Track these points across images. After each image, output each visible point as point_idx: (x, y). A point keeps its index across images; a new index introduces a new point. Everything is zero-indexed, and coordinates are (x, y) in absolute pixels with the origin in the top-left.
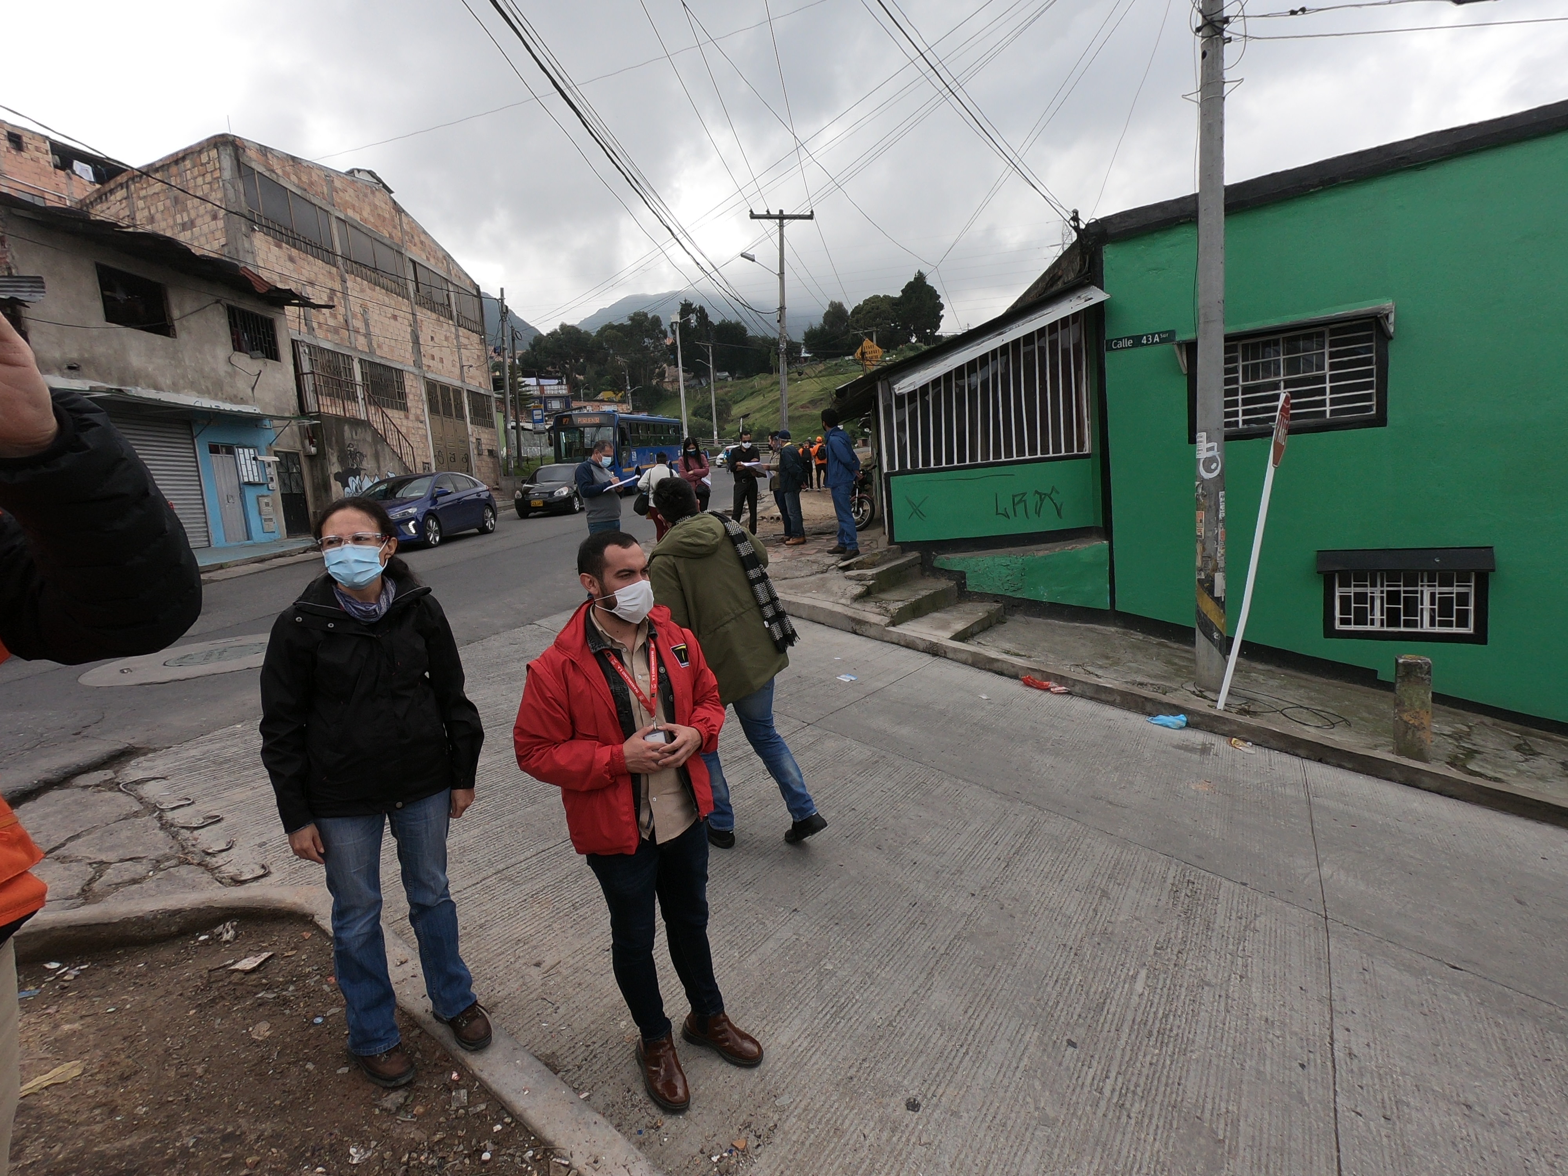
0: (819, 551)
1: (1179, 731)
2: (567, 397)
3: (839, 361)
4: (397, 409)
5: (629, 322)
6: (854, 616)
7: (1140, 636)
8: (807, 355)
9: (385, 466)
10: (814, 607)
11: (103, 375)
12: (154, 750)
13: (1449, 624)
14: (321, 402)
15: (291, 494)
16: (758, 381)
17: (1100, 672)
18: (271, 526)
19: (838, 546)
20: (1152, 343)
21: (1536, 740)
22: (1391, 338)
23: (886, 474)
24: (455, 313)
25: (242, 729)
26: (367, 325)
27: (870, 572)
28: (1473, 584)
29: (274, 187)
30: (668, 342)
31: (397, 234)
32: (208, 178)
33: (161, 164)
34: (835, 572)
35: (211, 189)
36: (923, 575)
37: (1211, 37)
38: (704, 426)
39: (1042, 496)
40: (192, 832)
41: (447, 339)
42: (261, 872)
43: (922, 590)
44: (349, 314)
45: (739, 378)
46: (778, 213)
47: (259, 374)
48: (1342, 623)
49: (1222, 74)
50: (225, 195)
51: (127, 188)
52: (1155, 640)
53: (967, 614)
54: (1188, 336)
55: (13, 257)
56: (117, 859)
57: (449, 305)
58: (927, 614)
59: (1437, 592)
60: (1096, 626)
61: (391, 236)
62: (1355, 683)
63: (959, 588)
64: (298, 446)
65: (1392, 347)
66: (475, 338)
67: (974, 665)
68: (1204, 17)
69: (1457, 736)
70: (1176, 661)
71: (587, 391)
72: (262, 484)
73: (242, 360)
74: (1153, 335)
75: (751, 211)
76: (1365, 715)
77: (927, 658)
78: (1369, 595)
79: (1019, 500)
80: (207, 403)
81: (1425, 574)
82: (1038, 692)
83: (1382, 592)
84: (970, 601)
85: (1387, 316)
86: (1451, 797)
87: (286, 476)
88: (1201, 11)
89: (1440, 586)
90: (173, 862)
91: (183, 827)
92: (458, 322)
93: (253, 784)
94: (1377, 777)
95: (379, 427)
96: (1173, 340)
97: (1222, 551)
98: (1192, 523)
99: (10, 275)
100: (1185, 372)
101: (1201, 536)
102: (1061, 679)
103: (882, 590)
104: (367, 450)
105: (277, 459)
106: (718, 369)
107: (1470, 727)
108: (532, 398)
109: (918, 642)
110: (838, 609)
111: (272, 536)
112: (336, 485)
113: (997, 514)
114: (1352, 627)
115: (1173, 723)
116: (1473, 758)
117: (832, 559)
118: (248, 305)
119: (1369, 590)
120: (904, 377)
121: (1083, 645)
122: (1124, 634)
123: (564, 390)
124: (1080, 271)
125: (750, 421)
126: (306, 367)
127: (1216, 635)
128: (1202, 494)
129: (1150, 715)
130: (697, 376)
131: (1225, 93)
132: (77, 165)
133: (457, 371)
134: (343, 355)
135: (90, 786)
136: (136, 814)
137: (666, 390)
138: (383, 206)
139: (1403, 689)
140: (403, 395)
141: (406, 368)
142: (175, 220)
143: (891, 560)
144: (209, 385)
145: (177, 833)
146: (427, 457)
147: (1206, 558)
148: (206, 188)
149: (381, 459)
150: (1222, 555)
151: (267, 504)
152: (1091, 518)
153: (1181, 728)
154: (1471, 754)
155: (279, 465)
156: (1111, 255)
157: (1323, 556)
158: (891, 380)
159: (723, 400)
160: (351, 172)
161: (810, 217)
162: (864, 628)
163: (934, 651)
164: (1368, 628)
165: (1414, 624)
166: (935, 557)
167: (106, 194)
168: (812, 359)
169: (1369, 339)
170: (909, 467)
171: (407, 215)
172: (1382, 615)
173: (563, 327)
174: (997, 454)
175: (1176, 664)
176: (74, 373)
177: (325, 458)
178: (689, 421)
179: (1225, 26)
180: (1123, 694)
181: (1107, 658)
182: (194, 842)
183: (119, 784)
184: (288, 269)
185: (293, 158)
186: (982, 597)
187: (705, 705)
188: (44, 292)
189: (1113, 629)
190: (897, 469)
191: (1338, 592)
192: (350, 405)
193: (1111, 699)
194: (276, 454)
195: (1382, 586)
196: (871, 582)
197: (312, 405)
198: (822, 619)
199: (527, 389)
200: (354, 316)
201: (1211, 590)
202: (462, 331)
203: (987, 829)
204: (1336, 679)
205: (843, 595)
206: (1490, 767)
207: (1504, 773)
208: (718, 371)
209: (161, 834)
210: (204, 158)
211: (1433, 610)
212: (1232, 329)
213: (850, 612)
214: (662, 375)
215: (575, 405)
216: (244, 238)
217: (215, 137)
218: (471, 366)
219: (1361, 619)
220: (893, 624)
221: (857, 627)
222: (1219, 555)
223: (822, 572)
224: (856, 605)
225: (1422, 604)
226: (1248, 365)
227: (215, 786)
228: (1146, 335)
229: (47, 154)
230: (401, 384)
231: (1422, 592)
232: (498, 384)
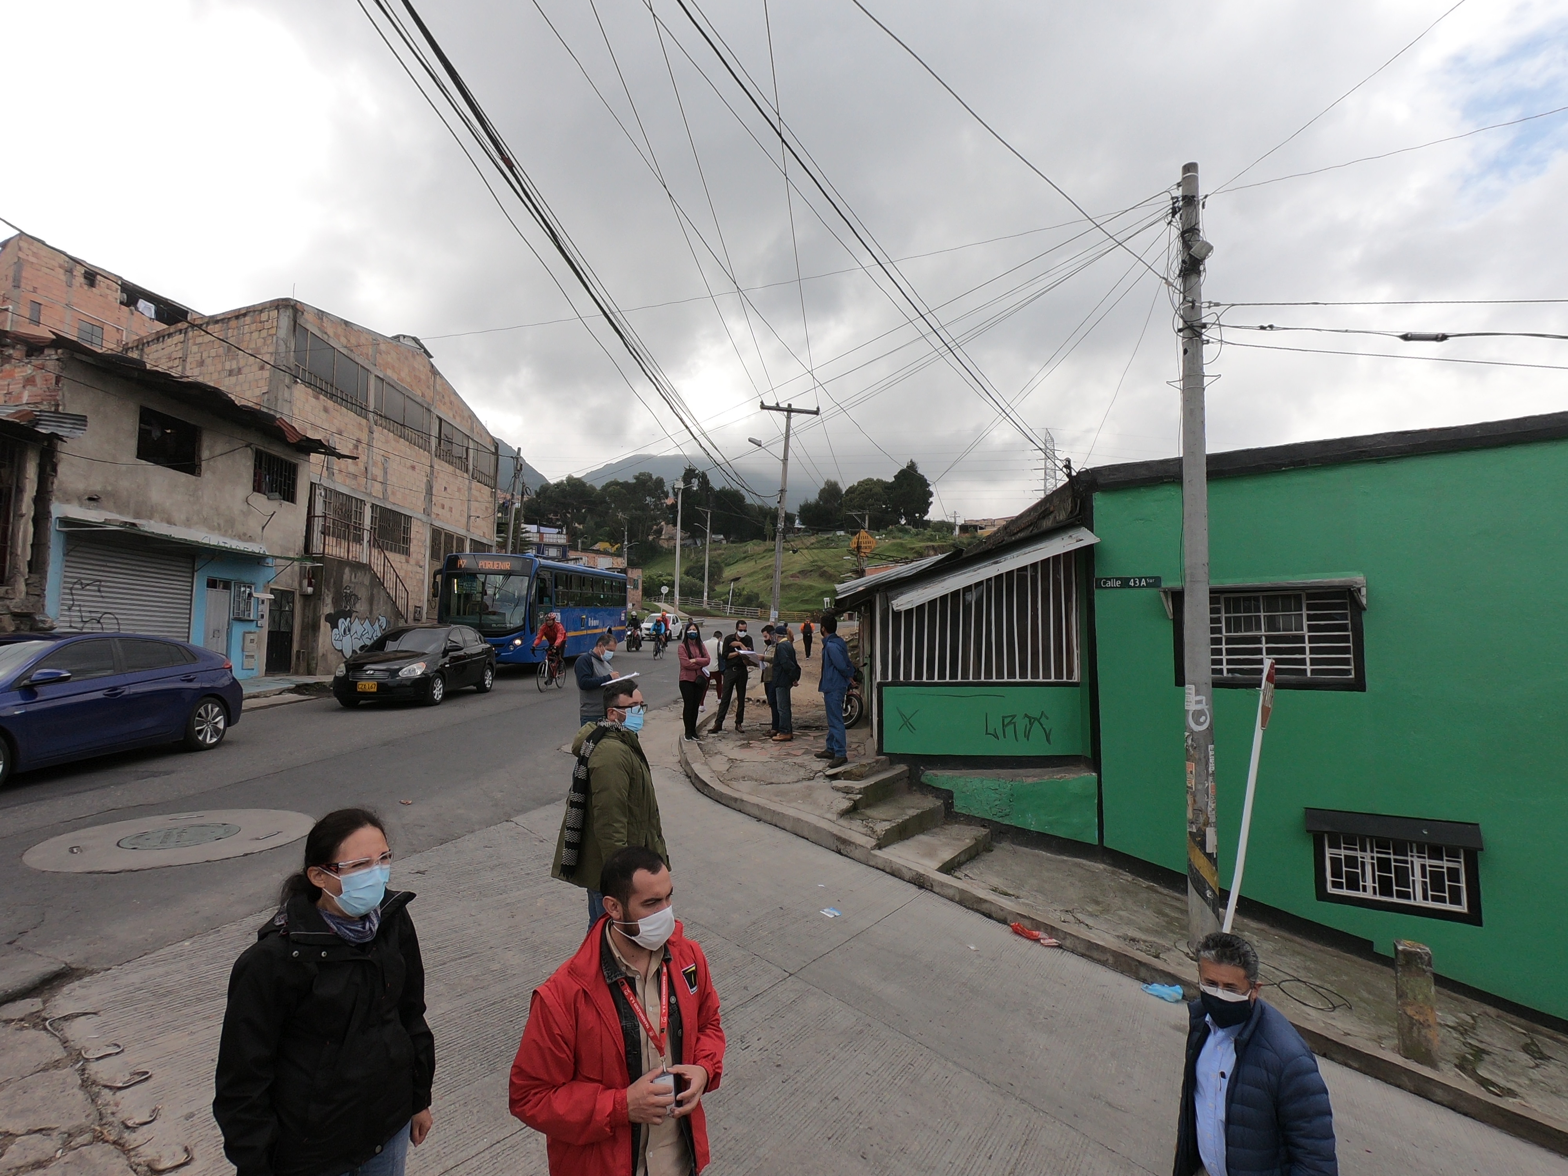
0: (807, 752)
1: (1175, 1005)
2: (565, 546)
3: (830, 535)
4: (399, 552)
5: (634, 481)
6: (839, 834)
7: (1130, 877)
8: (800, 527)
9: (378, 610)
10: (799, 819)
11: (120, 507)
12: (92, 973)
13: (1442, 900)
14: (327, 543)
15: (278, 632)
16: (751, 547)
17: (1090, 921)
18: (252, 663)
19: (826, 751)
20: (1140, 587)
21: (1545, 1041)
22: (1365, 609)
23: (879, 684)
24: (471, 467)
25: (190, 948)
26: (386, 473)
27: (859, 785)
28: (1462, 860)
29: (322, 343)
30: (669, 501)
31: (429, 393)
32: (264, 333)
33: (223, 317)
34: (822, 780)
35: (264, 344)
36: (910, 791)
37: (1191, 338)
38: (695, 585)
39: (1031, 720)
40: (114, 1094)
41: (459, 490)
42: (182, 1158)
43: (909, 808)
44: (370, 462)
45: (733, 542)
46: (786, 406)
47: (272, 515)
48: (1334, 886)
49: (1202, 369)
50: (277, 349)
51: (186, 333)
52: (1145, 883)
53: (954, 839)
54: (1175, 584)
55: (63, 395)
56: (23, 1130)
57: (467, 458)
58: (913, 836)
59: (1427, 864)
60: (1084, 862)
61: (423, 395)
62: (1351, 953)
63: (946, 808)
64: (296, 585)
65: (1365, 617)
66: (487, 490)
67: (961, 903)
68: (1185, 322)
69: (1463, 1030)
70: (1167, 911)
71: (585, 540)
72: (252, 621)
73: (260, 501)
74: (1140, 580)
75: (762, 403)
76: (1365, 995)
77: (913, 889)
78: (1360, 859)
79: (1008, 721)
80: (214, 539)
81: (1414, 845)
82: (1028, 943)
83: (1372, 858)
84: (956, 823)
85: (1359, 590)
86: (1466, 1114)
87: (277, 614)
88: (1182, 317)
89: (1429, 858)
90: (87, 1137)
91: (106, 1086)
92: (473, 475)
93: (191, 1028)
94: (1386, 1082)
95: (378, 569)
96: (1159, 586)
97: (1213, 806)
98: (1182, 774)
99: (56, 411)
100: (1171, 617)
101: (1192, 788)
102: (1052, 931)
103: (868, 806)
104: (363, 593)
105: (272, 597)
106: (714, 531)
107: (1473, 1017)
108: (530, 544)
109: (904, 870)
110: (824, 825)
111: (250, 672)
112: (325, 626)
113: (987, 734)
114: (1345, 892)
115: (1169, 995)
116: (1482, 1060)
117: (820, 765)
118: (276, 451)
119: (1359, 854)
120: (902, 594)
121: (1072, 884)
122: (1113, 873)
123: (562, 540)
124: (1071, 512)
125: (740, 584)
126: (319, 509)
127: (1209, 893)
128: (1192, 746)
129: (1144, 981)
130: (693, 536)
131: (1205, 385)
132: (142, 304)
133: (464, 520)
134: (357, 499)
135: (13, 1020)
136: (56, 1065)
137: (662, 547)
138: (422, 368)
139: (1404, 979)
140: (407, 540)
141: (415, 515)
142: (223, 366)
143: (878, 772)
144: (222, 522)
145: (98, 1094)
146: (420, 601)
147: (1198, 811)
148: (260, 342)
149: (375, 603)
150: (1213, 809)
151: (252, 641)
152: (1080, 747)
153: (1177, 1001)
154: (1480, 1053)
155: (273, 602)
156: (1100, 502)
157: (1310, 813)
158: (889, 594)
159: (716, 563)
160: (397, 338)
161: (816, 413)
162: (848, 849)
163: (921, 882)
164: (1360, 894)
165: (1406, 896)
166: (923, 772)
167: (164, 337)
168: (805, 531)
169: (1342, 606)
170: (902, 679)
171: (442, 377)
172: (1374, 882)
173: (570, 479)
174: (988, 674)
175: (1167, 915)
176: (93, 503)
177: (320, 599)
178: (681, 579)
179: (1204, 330)
180: (1116, 955)
181: (1097, 903)
182: (114, 1109)
183: (46, 1019)
184: (321, 419)
185: (346, 323)
186: (970, 820)
187: (708, 1031)
188: (85, 430)
189: (1101, 866)
190: (890, 679)
191: (1328, 853)
192: (355, 548)
193: (1103, 958)
194: (272, 591)
195: (1372, 851)
196: (859, 796)
197: (317, 547)
198: (806, 834)
199: (527, 535)
200: (375, 464)
201: (1202, 845)
202: (475, 484)
203: (979, 1136)
204: (1331, 946)
205: (830, 808)
206: (1501, 1074)
207: (1516, 1082)
208: (714, 533)
209: (80, 1095)
210: (264, 316)
211: (1425, 883)
212: (1217, 584)
213: (835, 830)
214: (659, 532)
215: (572, 555)
216: (286, 388)
217: (278, 300)
218: (478, 517)
219: (1353, 883)
220: (879, 847)
221: (842, 847)
222: (1209, 809)
223: (809, 779)
224: (842, 822)
225: (1413, 876)
226: (1230, 618)
227: (150, 1027)
228: (1134, 579)
229: (117, 292)
230: (407, 530)
231: (1412, 862)
232: (501, 528)
